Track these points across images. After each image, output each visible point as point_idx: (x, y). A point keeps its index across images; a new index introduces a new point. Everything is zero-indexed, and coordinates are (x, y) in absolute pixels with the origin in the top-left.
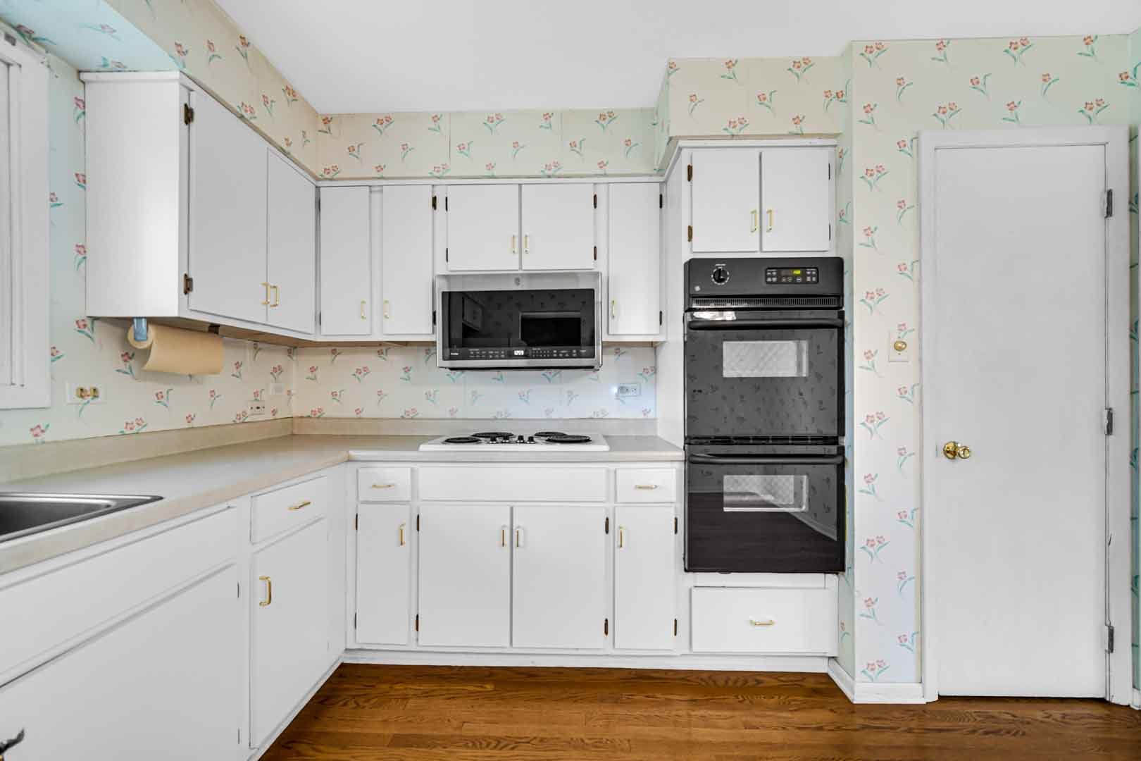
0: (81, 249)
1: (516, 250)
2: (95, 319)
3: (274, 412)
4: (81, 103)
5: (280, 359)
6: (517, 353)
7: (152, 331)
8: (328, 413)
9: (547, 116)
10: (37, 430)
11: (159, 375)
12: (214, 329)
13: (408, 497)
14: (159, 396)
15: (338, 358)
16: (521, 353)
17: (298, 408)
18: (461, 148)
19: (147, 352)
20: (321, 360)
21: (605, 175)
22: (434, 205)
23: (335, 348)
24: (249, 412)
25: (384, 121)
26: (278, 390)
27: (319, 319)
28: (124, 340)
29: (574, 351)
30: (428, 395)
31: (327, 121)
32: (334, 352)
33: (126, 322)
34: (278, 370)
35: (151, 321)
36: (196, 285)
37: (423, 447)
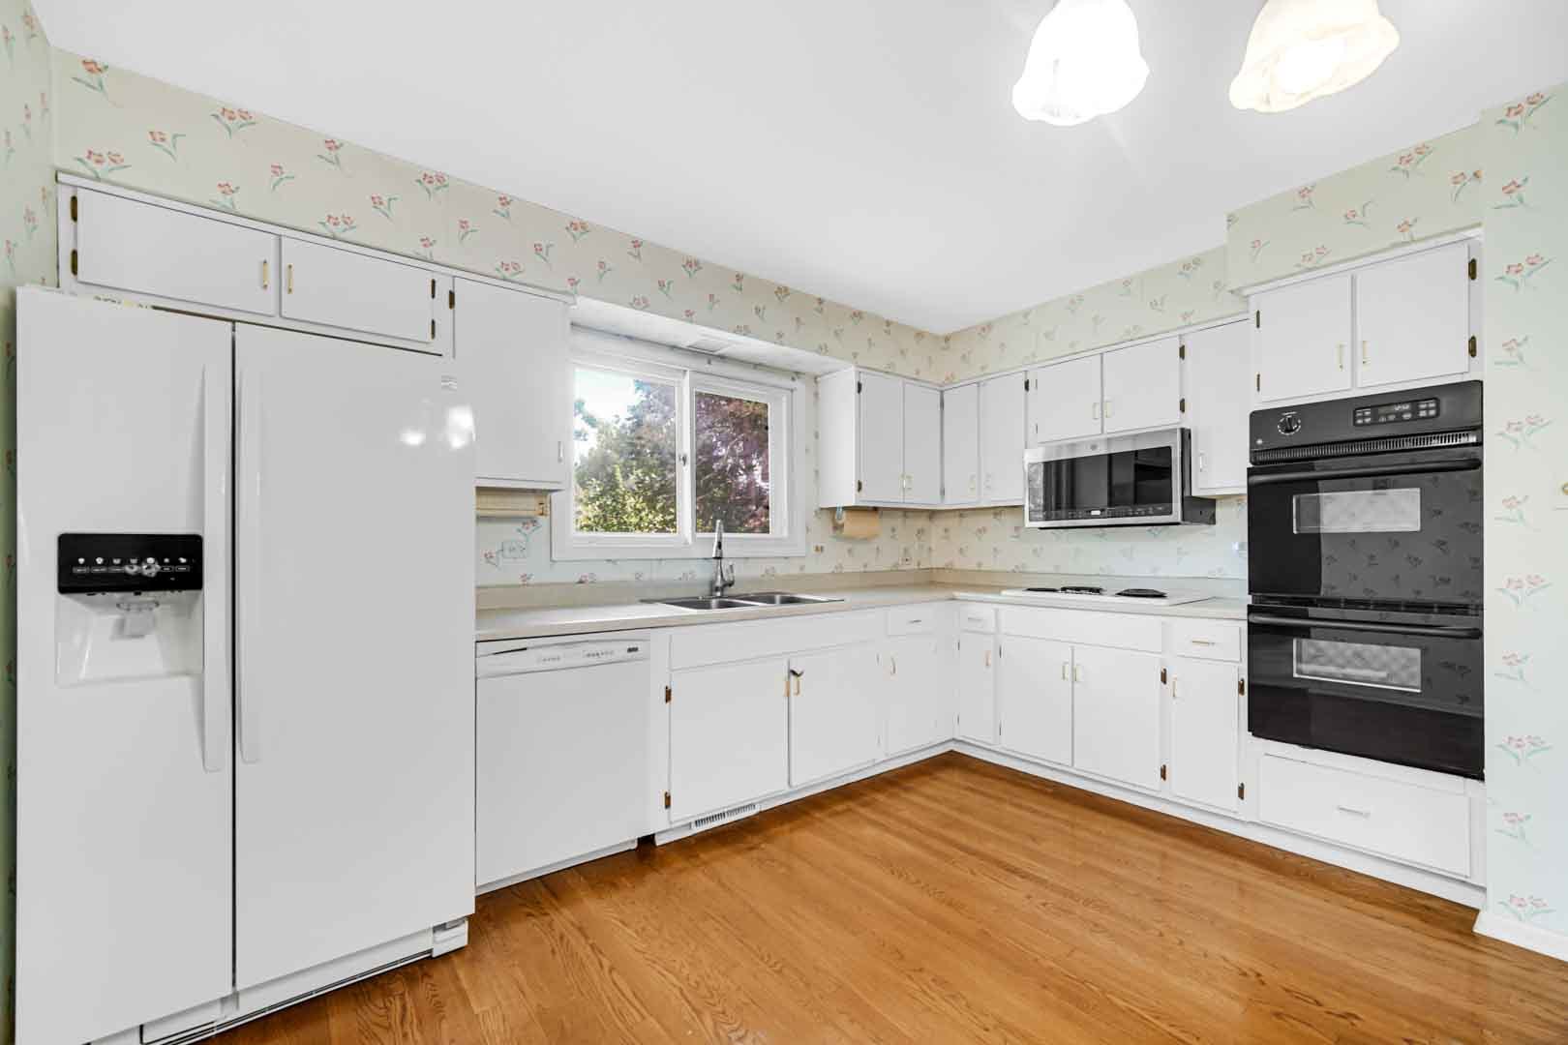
0: (817, 472)
1: (1098, 415)
2: (822, 509)
3: (919, 564)
4: (816, 394)
5: (921, 522)
6: (1094, 513)
7: (844, 514)
8: (957, 566)
9: (1127, 283)
10: (802, 568)
11: (850, 539)
12: (875, 509)
13: (992, 630)
14: (850, 551)
15: (965, 520)
16: (1098, 513)
17: (937, 561)
18: (1047, 335)
19: (842, 526)
20: (952, 522)
21: (1190, 325)
22: (1027, 388)
23: (961, 513)
24: (900, 562)
25: (987, 328)
26: (921, 547)
27: (943, 492)
28: (833, 520)
29: (1151, 509)
30: (1035, 551)
31: (947, 339)
32: (961, 516)
33: (833, 510)
34: (920, 532)
35: (845, 508)
36: (863, 487)
37: (1004, 593)
